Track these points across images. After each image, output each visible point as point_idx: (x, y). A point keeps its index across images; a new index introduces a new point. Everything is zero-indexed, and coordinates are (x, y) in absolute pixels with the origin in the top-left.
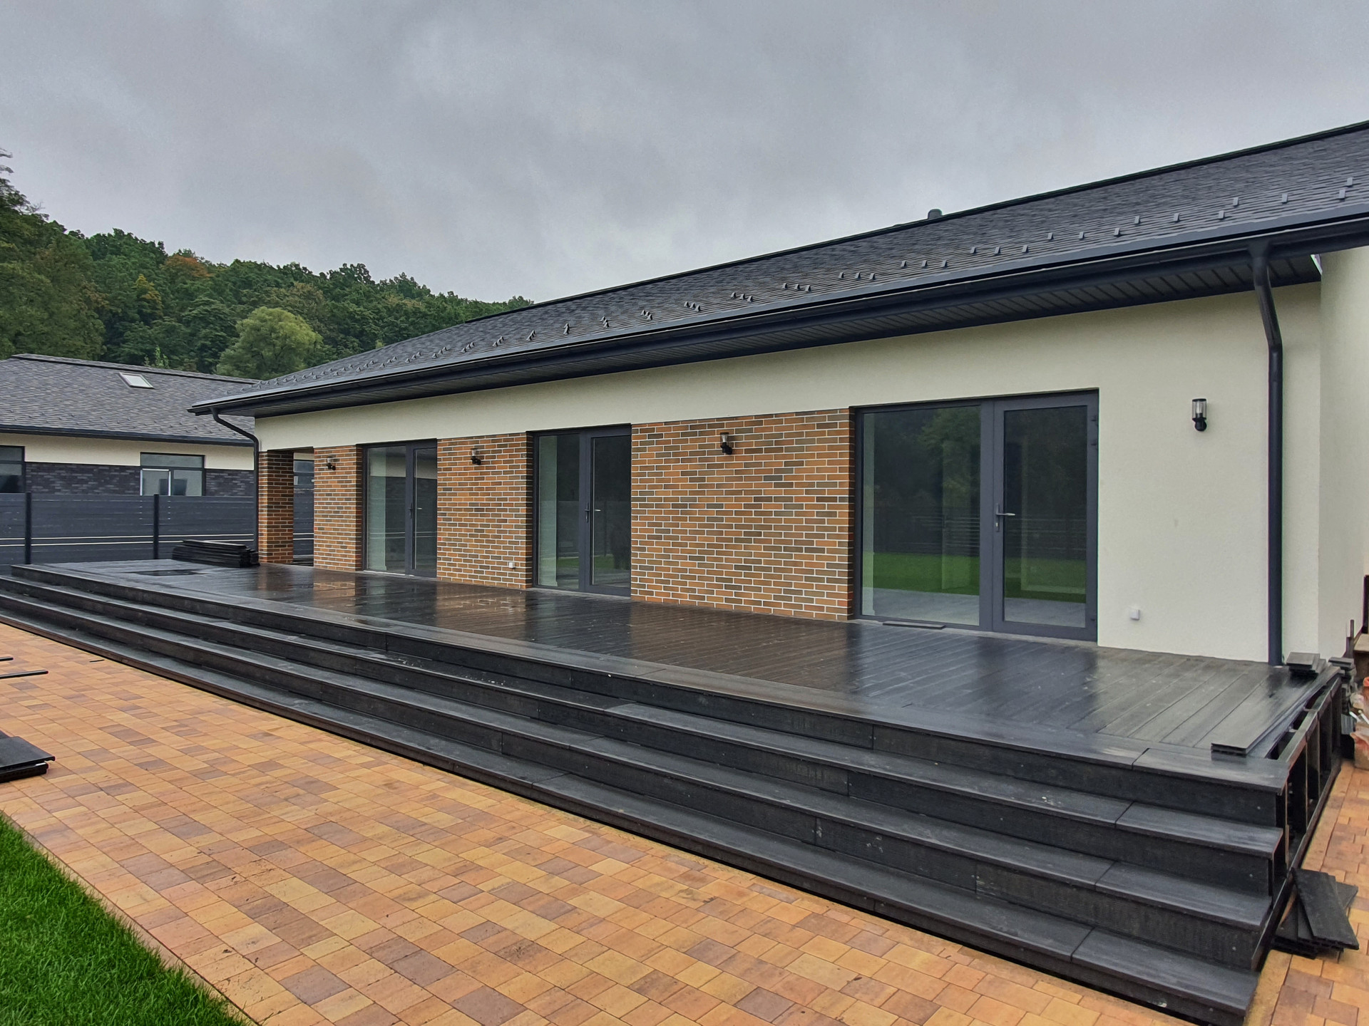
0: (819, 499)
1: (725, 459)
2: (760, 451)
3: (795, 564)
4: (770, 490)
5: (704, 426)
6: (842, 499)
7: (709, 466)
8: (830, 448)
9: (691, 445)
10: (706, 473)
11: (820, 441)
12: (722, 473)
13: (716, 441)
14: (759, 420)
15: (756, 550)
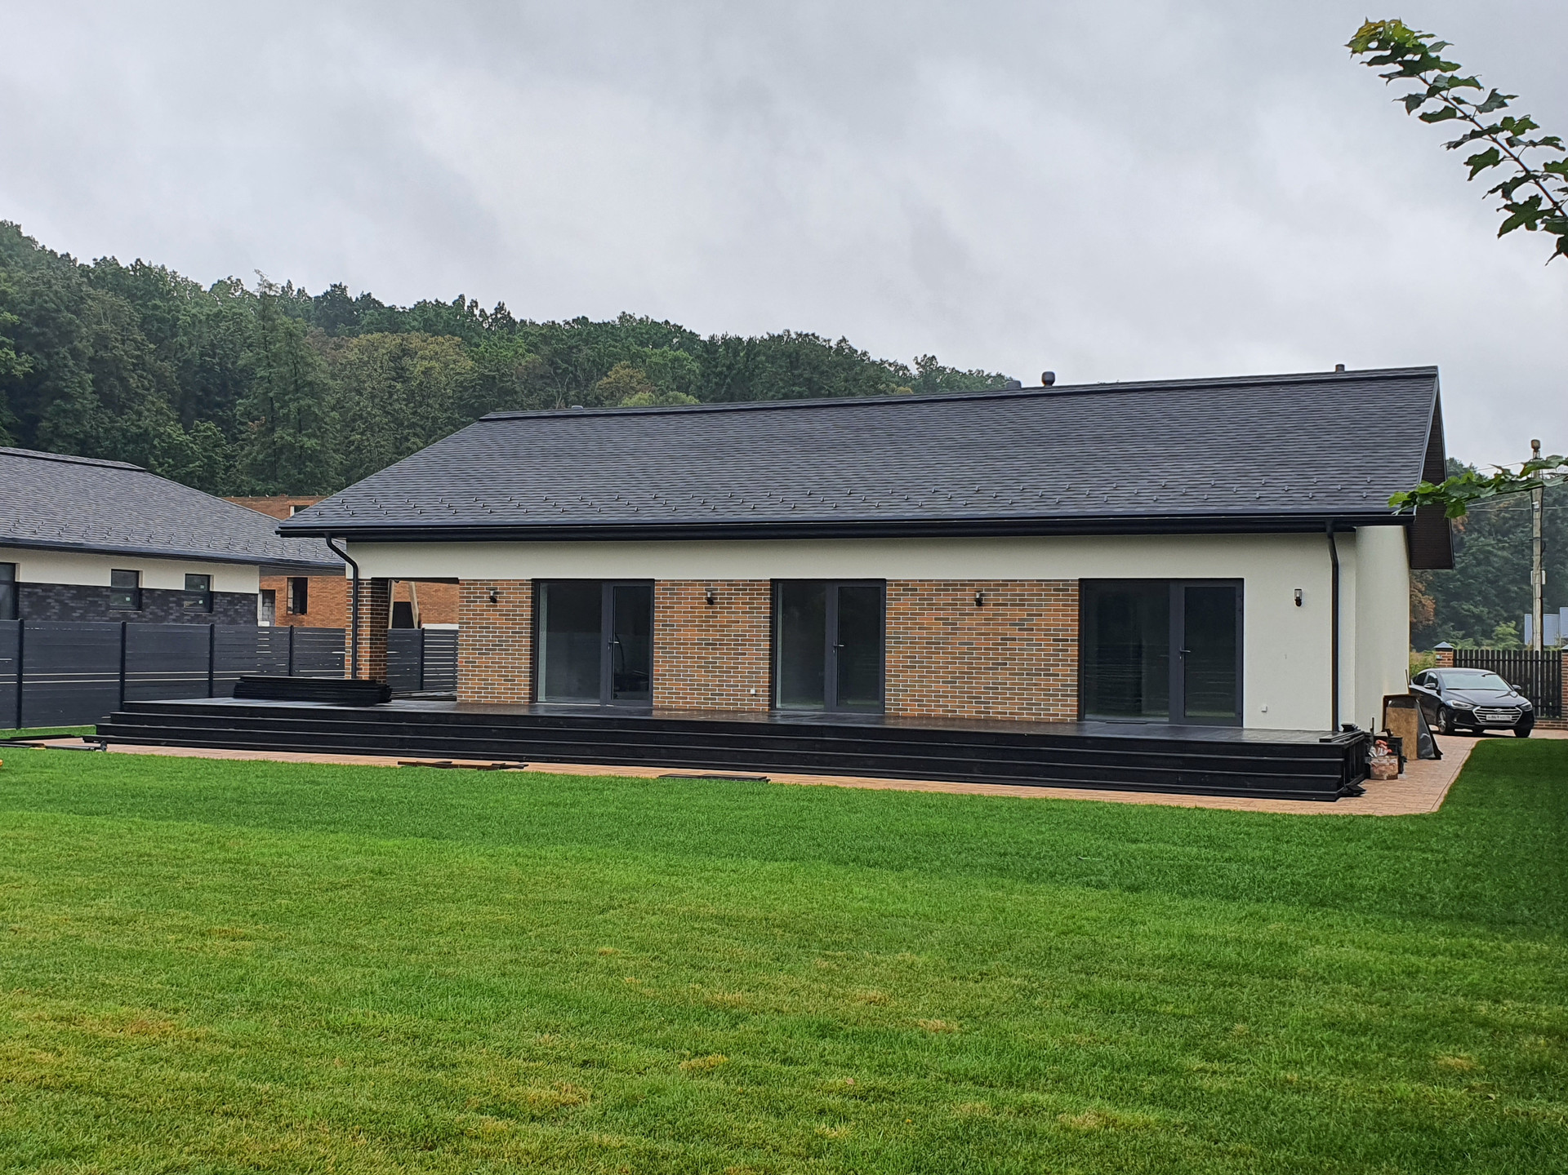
0: (1054, 640)
1: (975, 610)
2: (1006, 605)
3: (1035, 685)
4: (1015, 632)
5: (957, 585)
6: (1072, 640)
7: (960, 614)
8: (1064, 605)
9: (943, 599)
10: (958, 619)
11: (1055, 600)
12: (973, 621)
13: (969, 596)
14: (1005, 583)
15: (1002, 676)
